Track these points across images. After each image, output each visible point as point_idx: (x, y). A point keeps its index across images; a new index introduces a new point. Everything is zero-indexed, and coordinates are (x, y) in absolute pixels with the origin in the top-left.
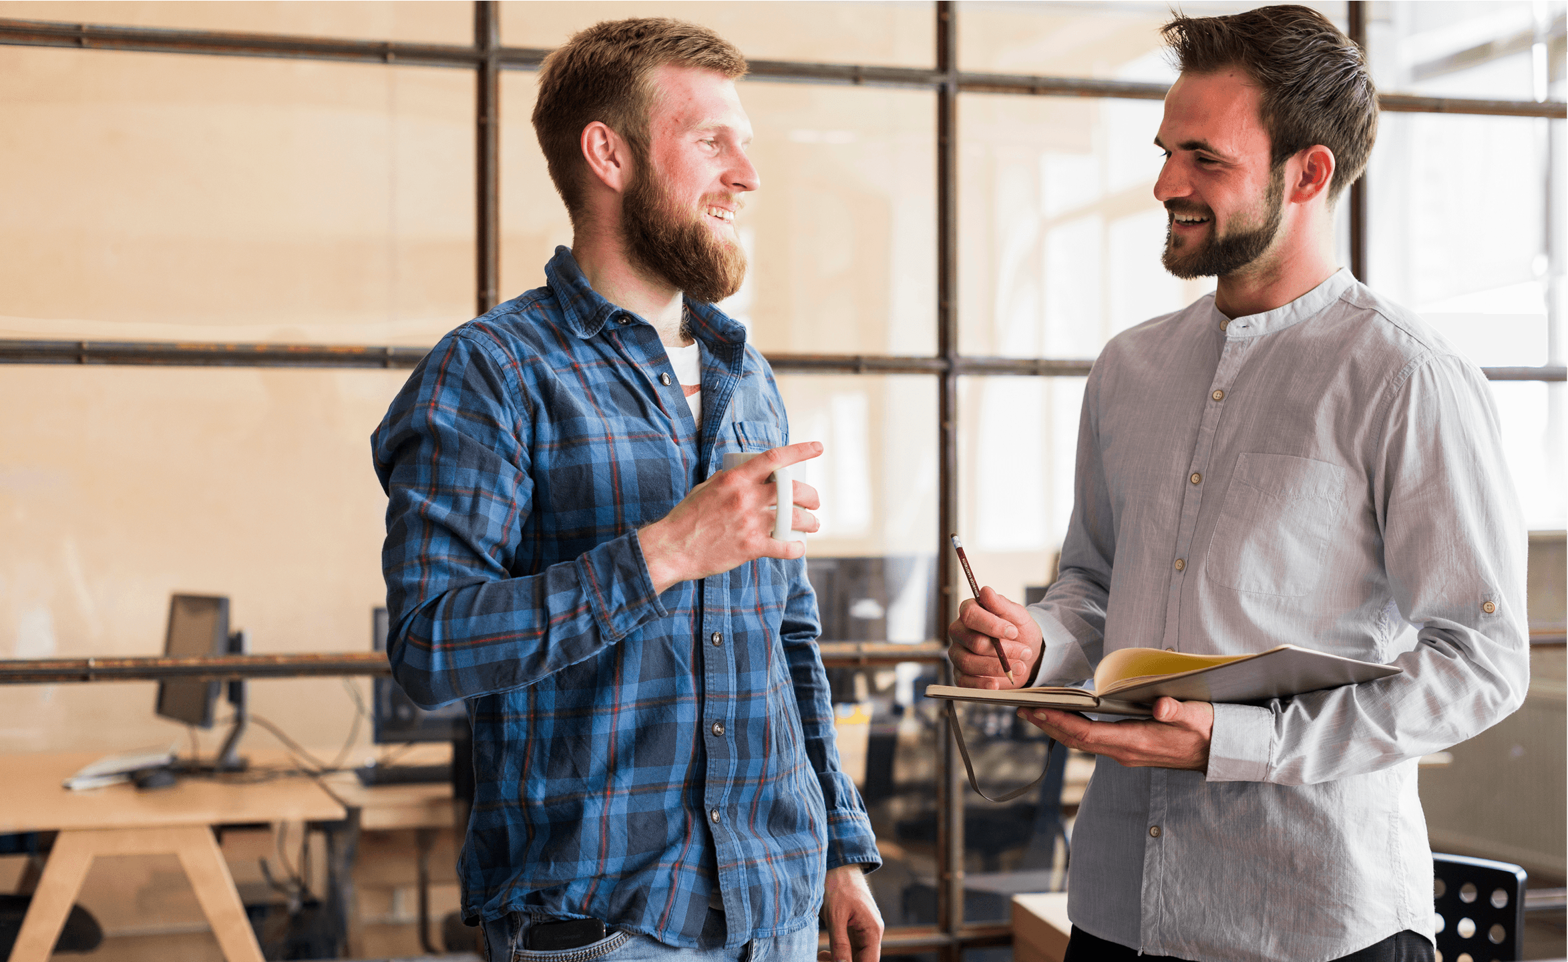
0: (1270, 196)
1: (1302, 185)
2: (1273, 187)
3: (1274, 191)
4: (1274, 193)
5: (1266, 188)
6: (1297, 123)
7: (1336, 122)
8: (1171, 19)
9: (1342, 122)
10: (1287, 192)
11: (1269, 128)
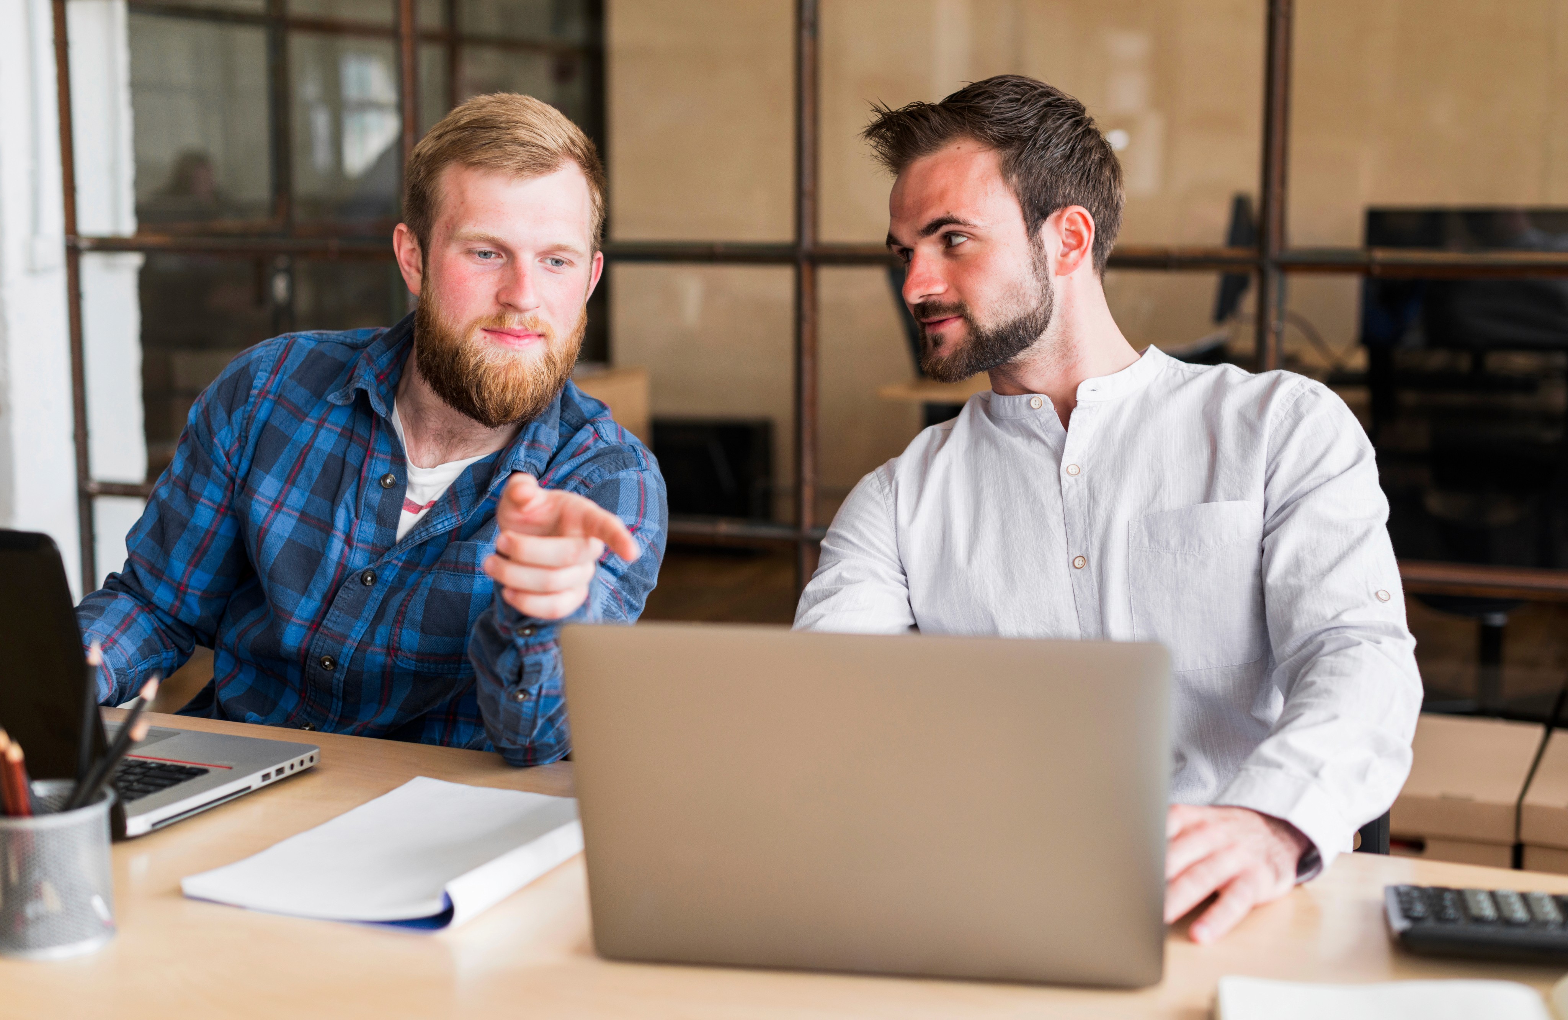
0: (1035, 270)
1: (1065, 255)
2: (1036, 259)
3: (1038, 264)
4: (1039, 263)
5: (1029, 261)
6: (1042, 180)
7: (1082, 175)
8: (876, 118)
9: (1089, 175)
10: (1052, 266)
11: (1016, 190)
